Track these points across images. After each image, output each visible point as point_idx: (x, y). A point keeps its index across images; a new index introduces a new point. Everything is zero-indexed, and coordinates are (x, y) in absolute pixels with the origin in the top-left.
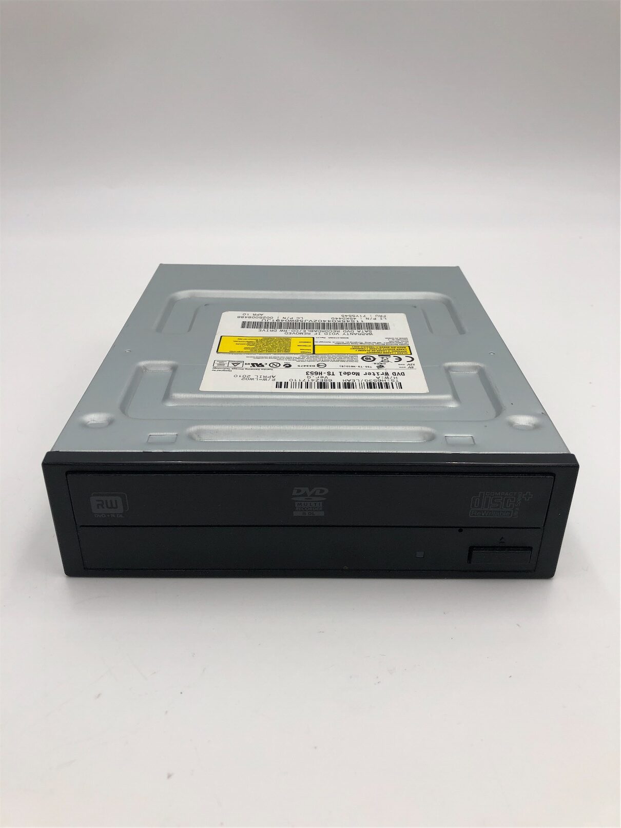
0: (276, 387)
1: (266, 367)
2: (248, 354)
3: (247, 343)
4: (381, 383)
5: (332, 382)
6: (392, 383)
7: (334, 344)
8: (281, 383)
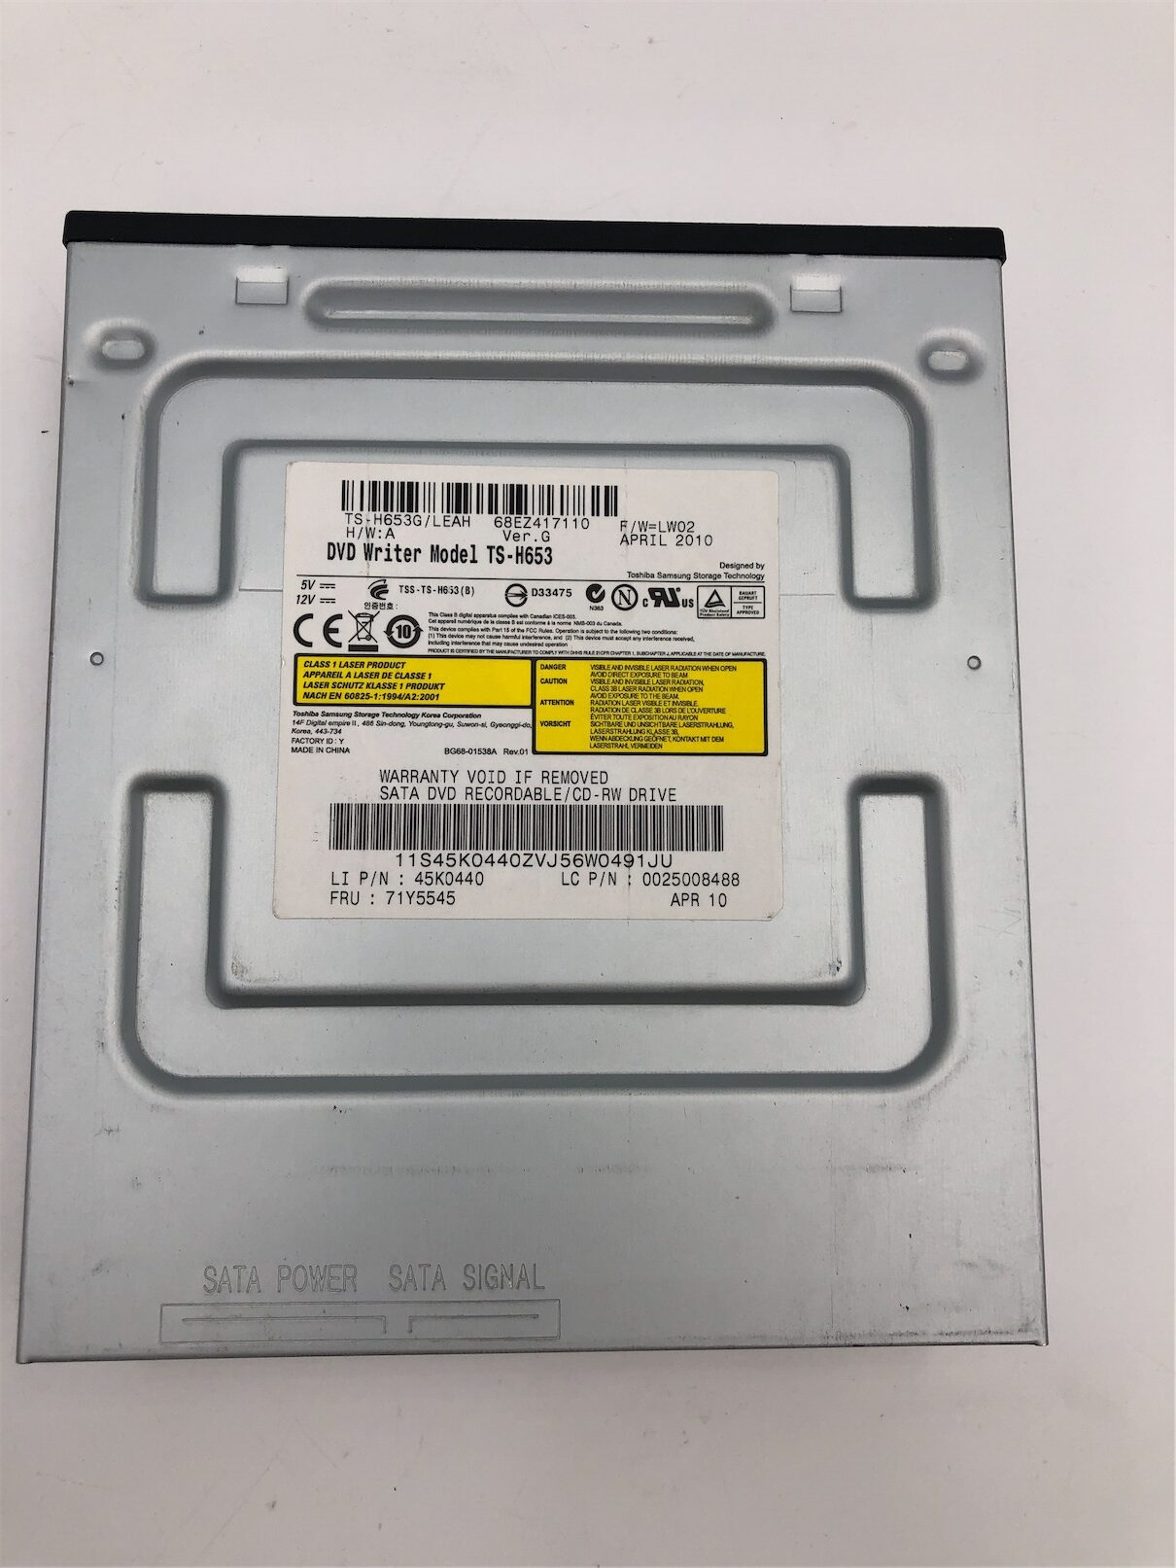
0: (616, 487)
1: (643, 590)
2: (690, 658)
3: (702, 718)
4: (386, 510)
5: (494, 516)
6: (362, 509)
7: (488, 715)
8: (607, 514)
